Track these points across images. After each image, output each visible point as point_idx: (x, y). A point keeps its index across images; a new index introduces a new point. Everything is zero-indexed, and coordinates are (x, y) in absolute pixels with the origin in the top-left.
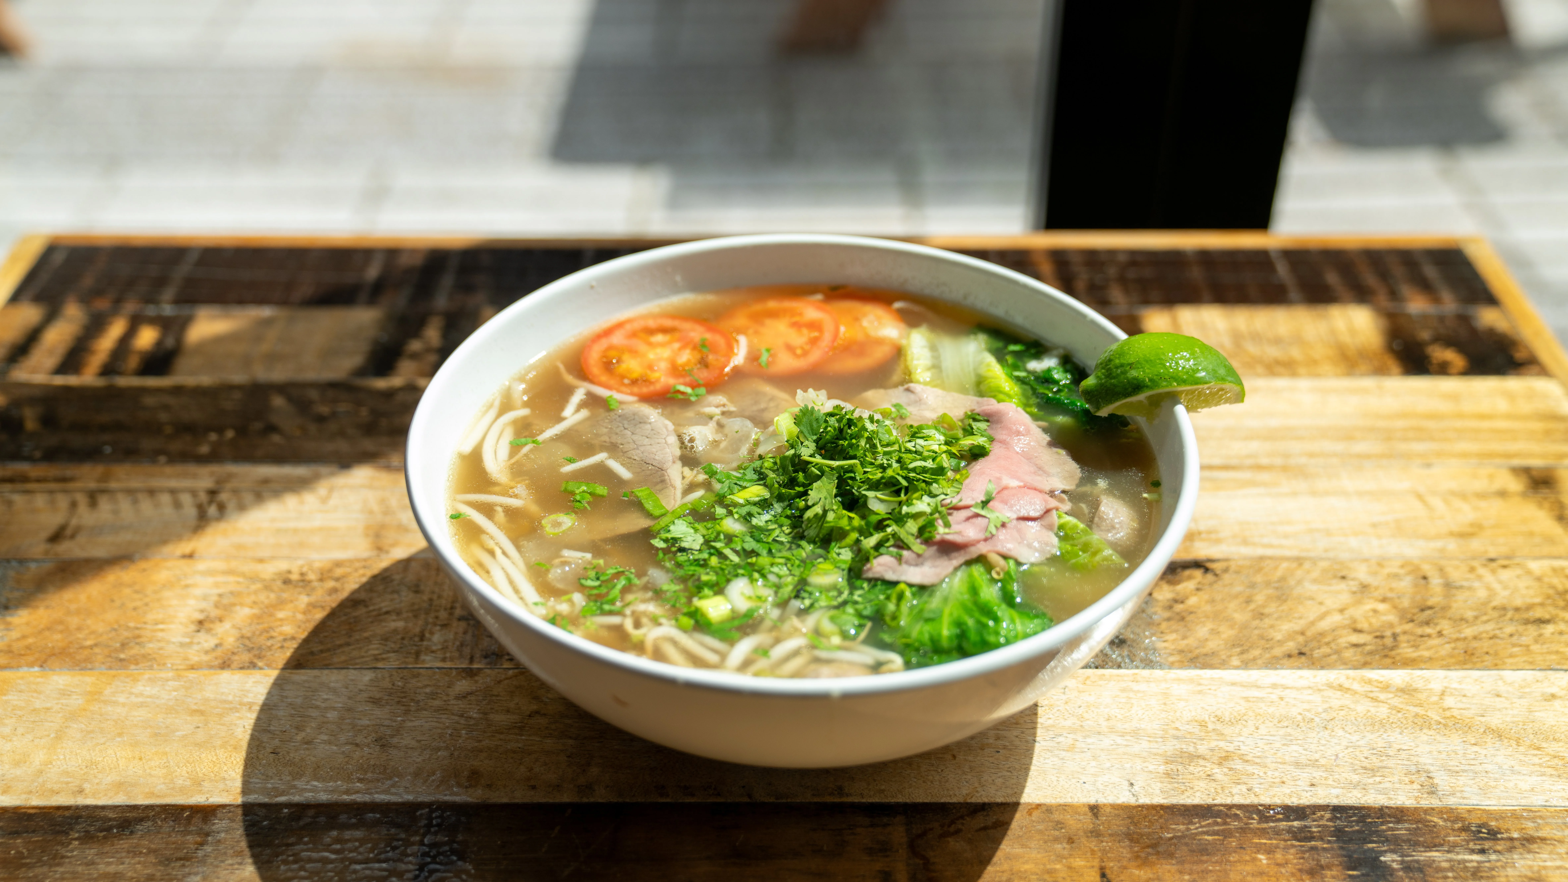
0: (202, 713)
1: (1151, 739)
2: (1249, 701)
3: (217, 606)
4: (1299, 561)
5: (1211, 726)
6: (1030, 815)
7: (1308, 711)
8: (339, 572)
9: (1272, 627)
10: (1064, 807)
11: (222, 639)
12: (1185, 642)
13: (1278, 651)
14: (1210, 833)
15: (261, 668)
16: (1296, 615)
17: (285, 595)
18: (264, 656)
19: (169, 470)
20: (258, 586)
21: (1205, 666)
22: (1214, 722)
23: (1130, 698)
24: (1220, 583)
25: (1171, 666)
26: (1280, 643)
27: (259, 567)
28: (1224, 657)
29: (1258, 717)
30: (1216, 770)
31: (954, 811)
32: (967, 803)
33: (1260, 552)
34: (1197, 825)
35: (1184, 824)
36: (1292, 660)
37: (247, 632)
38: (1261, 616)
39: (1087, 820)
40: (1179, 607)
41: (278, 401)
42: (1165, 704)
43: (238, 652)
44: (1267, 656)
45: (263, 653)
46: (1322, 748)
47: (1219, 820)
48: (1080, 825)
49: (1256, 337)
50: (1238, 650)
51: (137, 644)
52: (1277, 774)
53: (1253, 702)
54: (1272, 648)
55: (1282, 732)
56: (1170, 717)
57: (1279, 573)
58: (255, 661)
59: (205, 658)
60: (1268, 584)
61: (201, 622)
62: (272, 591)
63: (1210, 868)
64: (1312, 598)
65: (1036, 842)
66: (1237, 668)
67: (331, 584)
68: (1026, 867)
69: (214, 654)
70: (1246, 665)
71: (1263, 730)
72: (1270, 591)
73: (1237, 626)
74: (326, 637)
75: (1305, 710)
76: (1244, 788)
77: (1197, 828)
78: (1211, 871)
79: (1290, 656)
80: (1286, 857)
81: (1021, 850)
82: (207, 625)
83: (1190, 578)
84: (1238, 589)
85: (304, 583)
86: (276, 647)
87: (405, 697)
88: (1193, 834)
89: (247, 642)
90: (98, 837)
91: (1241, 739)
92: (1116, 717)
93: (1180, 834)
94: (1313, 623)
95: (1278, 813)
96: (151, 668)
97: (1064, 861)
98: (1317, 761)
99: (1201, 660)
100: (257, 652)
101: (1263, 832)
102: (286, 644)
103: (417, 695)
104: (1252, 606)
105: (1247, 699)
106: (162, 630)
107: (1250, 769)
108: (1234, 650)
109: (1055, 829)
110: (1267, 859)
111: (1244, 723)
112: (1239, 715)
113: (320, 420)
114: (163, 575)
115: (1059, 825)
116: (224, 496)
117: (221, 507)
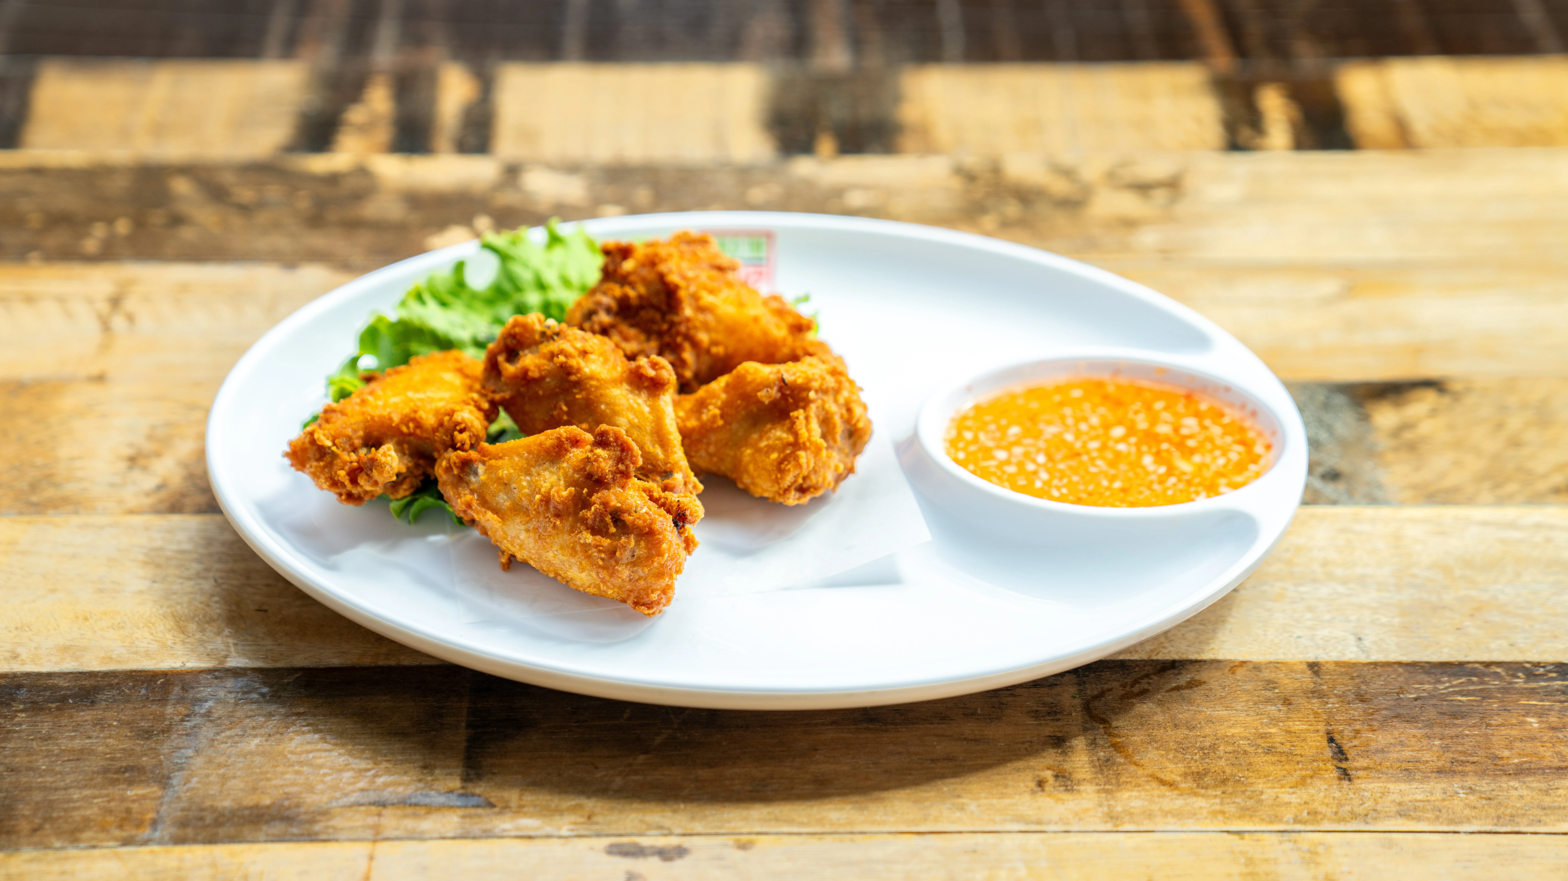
1: (1381, 587)
2: (1507, 544)
3: (150, 438)
5: (1458, 572)
6: (1233, 673)
9: (1533, 457)
10: (1276, 665)
11: (163, 478)
12: (1419, 475)
13: (1541, 485)
14: (1465, 693)
19: (48, 271)
21: (1446, 502)
22: (1461, 567)
23: (1351, 540)
24: (1461, 406)
25: (1402, 503)
26: (1544, 476)
28: (1470, 492)
29: (1519, 562)
30: (1468, 622)
31: (1137, 669)
32: (1153, 661)
33: (1513, 368)
34: (1447, 685)
35: (1430, 683)
36: (1560, 495)
37: (196, 470)
38: (1517, 444)
39: (1307, 679)
41: (183, 187)
42: (1396, 547)
43: (190, 494)
44: (1528, 490)
47: (1475, 679)
48: (1298, 685)
50: (1490, 484)
51: (51, 484)
52: (1546, 627)
53: (1512, 544)
54: (1533, 482)
55: (1551, 578)
56: (1404, 562)
57: (1539, 394)
59: (147, 500)
60: (1525, 405)
61: (132, 459)
63: (1467, 732)
65: (1243, 704)
66: (1488, 504)
68: (1233, 731)
69: (157, 496)
70: (1500, 501)
71: (1526, 577)
72: (1529, 414)
73: (1486, 457)
76: (1504, 643)
77: (1446, 688)
78: (1467, 735)
79: (1557, 491)
80: (1564, 721)
81: (1225, 712)
82: (141, 462)
83: (1421, 399)
84: (1486, 412)
88: (1443, 694)
89: (199, 482)
90: (50, 709)
91: (1498, 587)
92: (1334, 561)
93: (1425, 694)
95: (1550, 671)
96: (76, 512)
97: (1281, 724)
99: (1440, 496)
101: (1532, 692)
104: (1505, 433)
105: (1503, 541)
106: (81, 468)
107: (1510, 621)
108: (1484, 484)
109: (1266, 689)
110: (1538, 723)
111: (1501, 568)
112: (1494, 559)
113: (245, 209)
114: (67, 402)
115: (1271, 684)
116: (131, 304)
117: (131, 318)
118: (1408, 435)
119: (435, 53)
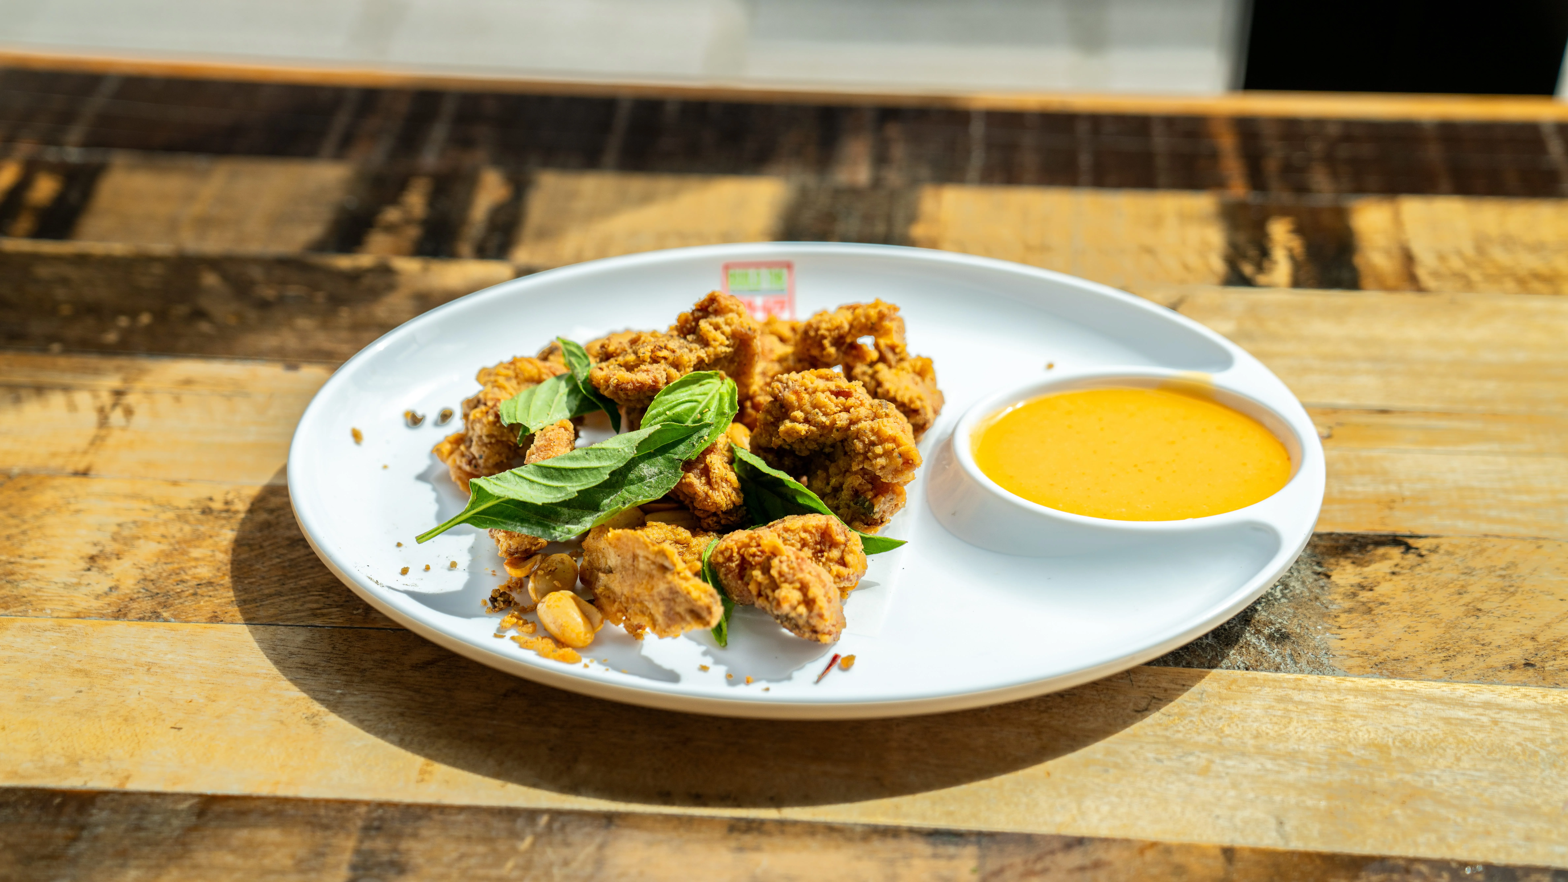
0: (86, 673)
1: (1313, 766)
2: (1451, 724)
3: (114, 538)
4: (1538, 541)
5: (1394, 753)
6: (1142, 856)
7: (1532, 741)
8: (272, 501)
9: (1490, 627)
10: (1188, 848)
11: (118, 580)
12: (1370, 641)
13: (1497, 660)
15: (166, 620)
16: (1526, 614)
17: (203, 528)
18: (171, 605)
19: (63, 361)
20: (170, 515)
21: (1393, 674)
22: (1399, 748)
23: (1289, 711)
24: (1425, 566)
25: (1348, 672)
26: (1501, 649)
27: (173, 491)
28: (1421, 664)
29: (1461, 745)
30: (1397, 811)
31: (1042, 844)
32: (1060, 836)
33: (1484, 527)
36: (1514, 672)
37: (151, 573)
38: (1477, 612)
39: (1218, 866)
40: (1365, 596)
41: (210, 279)
42: (1335, 721)
43: (138, 598)
44: (1482, 665)
45: (171, 601)
46: (1546, 791)
48: (1208, 872)
49: (1508, 242)
50: (1442, 655)
51: (8, 582)
52: (1480, 821)
53: (1456, 725)
54: (1488, 655)
55: (1492, 766)
56: (1340, 739)
57: (1508, 557)
58: (160, 610)
59: (96, 604)
60: (1491, 570)
61: (92, 558)
62: (187, 522)
64: (1550, 593)
66: (1438, 679)
67: (264, 516)
69: (107, 600)
70: (1450, 676)
71: (1466, 763)
72: (1494, 580)
73: (1443, 625)
74: (251, 583)
75: (1526, 739)
76: (1433, 838)
79: (1512, 667)
82: (100, 562)
83: (1384, 557)
84: (1448, 575)
85: (228, 513)
86: (187, 593)
87: (348, 664)
89: (151, 586)
91: (1436, 772)
92: (1267, 734)
94: (1548, 625)
95: (1478, 873)
96: (25, 614)
98: (1537, 807)
99: (1389, 666)
100: (163, 600)
102: (199, 591)
103: (363, 662)
104: (1467, 598)
105: (1447, 721)
106: (42, 566)
107: (1443, 812)
108: (1436, 655)
109: (1173, 875)
111: (1441, 751)
112: (1435, 740)
113: (264, 305)
114: (47, 497)
115: (1179, 870)
116: (130, 399)
117: (129, 412)
119: (480, 155)
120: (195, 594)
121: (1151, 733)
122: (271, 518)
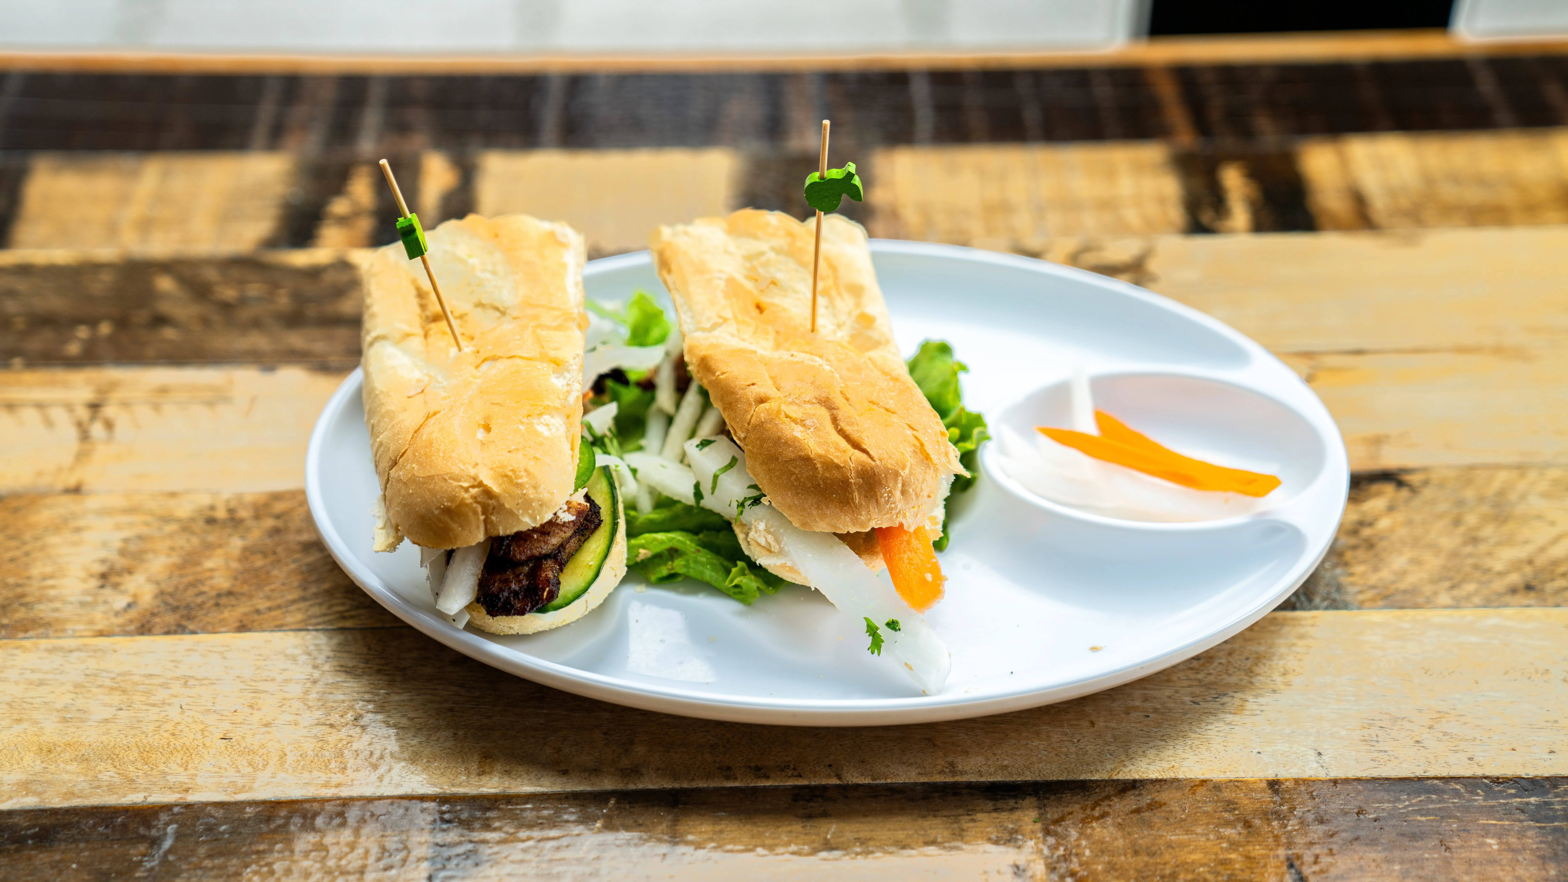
0: (123, 691)
2: (1465, 649)
3: (122, 552)
4: (1521, 468)
5: (1416, 680)
6: (1194, 794)
7: (1542, 659)
8: (279, 507)
9: (1489, 554)
10: (1236, 784)
11: (135, 596)
12: (1378, 575)
13: (1499, 585)
14: (1424, 812)
15: (193, 633)
16: (1520, 539)
17: (212, 538)
18: (195, 617)
19: (29, 377)
20: (174, 527)
21: (1404, 606)
22: (1420, 675)
24: (1418, 500)
25: (1364, 606)
26: (1501, 574)
27: (172, 502)
28: (1429, 594)
29: (1477, 669)
30: (1427, 735)
31: (1097, 790)
32: (1113, 781)
33: (1468, 458)
34: (1407, 803)
35: (1389, 802)
36: (1518, 596)
37: (167, 586)
38: (1475, 540)
39: (1267, 799)
41: (165, 284)
43: (159, 612)
44: (1485, 591)
45: (193, 613)
47: (1434, 796)
48: (1258, 805)
50: (1447, 584)
51: (22, 605)
52: (1505, 739)
53: (1470, 649)
54: (1491, 581)
55: (1509, 686)
57: (1496, 485)
58: (184, 623)
59: (117, 621)
60: (1481, 499)
61: (104, 576)
62: (193, 533)
63: (1427, 856)
64: (1539, 517)
65: (1204, 827)
66: (1446, 607)
67: (270, 523)
68: (1193, 857)
69: (127, 616)
70: (1457, 603)
71: (1484, 685)
72: (1485, 509)
73: (1444, 554)
75: (1537, 658)
76: (1463, 756)
77: (1406, 807)
78: (1428, 859)
79: (1514, 591)
80: (1523, 841)
81: (1185, 837)
82: (113, 579)
83: (1379, 493)
84: (1443, 506)
85: (234, 522)
86: (209, 604)
87: (386, 664)
88: (1403, 813)
89: (170, 600)
90: (9, 850)
91: (1457, 696)
93: (1385, 814)
94: (1542, 549)
95: (1509, 787)
96: (46, 635)
97: (1241, 849)
98: (1556, 721)
99: (1398, 598)
100: (185, 612)
101: (1491, 811)
102: (221, 602)
104: (1462, 528)
105: (1461, 646)
106: (53, 587)
107: (1470, 732)
108: (1442, 584)
109: (1226, 811)
110: (1498, 844)
111: (1459, 675)
112: (1452, 665)
113: (226, 307)
114: (44, 516)
115: (1230, 805)
116: (110, 411)
117: (109, 425)
118: (1366, 532)
119: (417, 141)
120: (217, 605)
121: (1185, 678)
122: (279, 523)
